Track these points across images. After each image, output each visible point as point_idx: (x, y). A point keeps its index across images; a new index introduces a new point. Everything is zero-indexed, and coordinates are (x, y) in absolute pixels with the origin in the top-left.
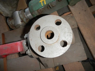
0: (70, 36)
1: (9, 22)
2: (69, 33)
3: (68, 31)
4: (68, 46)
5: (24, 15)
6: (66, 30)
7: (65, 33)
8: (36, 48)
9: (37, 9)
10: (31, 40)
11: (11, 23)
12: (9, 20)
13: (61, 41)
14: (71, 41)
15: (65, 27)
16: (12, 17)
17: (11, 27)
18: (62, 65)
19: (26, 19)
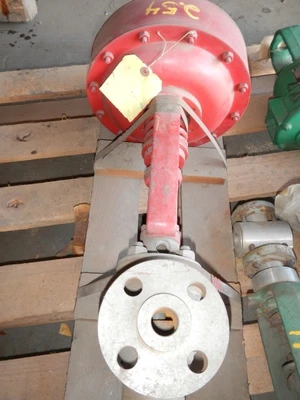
0: (144, 388)
1: (258, 207)
2: (155, 386)
3: (161, 383)
4: (116, 368)
5: (272, 259)
6: (167, 381)
7: (158, 372)
8: (141, 273)
9: (281, 308)
10: (166, 265)
11: (253, 212)
12: (263, 208)
13: (138, 351)
14: (127, 384)
15: (175, 380)
16: (273, 219)
17: (240, 208)
18: (69, 349)
19: (256, 263)
